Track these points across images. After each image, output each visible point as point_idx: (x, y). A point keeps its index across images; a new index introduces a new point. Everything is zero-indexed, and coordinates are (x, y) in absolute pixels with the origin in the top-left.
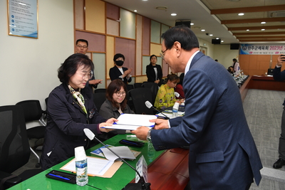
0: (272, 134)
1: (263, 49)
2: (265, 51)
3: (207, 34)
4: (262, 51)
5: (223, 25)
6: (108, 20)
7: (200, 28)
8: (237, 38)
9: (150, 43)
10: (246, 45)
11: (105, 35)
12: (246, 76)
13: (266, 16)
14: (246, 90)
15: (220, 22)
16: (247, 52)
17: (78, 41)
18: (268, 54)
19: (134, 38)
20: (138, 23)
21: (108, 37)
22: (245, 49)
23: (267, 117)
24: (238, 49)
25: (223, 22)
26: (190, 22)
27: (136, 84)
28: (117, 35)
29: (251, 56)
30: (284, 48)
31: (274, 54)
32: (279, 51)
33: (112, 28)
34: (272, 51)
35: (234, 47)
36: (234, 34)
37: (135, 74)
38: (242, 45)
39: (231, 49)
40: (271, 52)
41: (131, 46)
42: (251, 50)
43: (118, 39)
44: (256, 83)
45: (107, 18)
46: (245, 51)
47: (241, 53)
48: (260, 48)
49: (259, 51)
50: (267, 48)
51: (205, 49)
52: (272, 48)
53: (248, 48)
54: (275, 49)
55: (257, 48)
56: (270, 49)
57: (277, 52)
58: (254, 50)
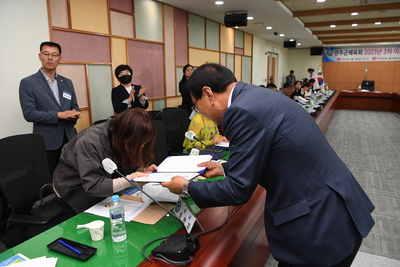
0: (367, 182)
1: (355, 53)
2: (359, 56)
3: (276, 34)
4: (354, 56)
5: (297, 19)
6: (112, 13)
7: (264, 25)
8: (319, 38)
9: (188, 47)
10: (332, 48)
11: (109, 37)
12: (331, 93)
13: (358, 3)
14: (332, 111)
15: (291, 14)
16: (334, 58)
17: (43, 44)
18: (362, 60)
19: (161, 41)
20: (166, 18)
21: (113, 40)
22: (331, 55)
23: (360, 153)
25: (296, 14)
26: (246, 15)
27: (166, 109)
28: (132, 36)
29: (339, 64)
30: (383, 51)
31: (370, 60)
32: (376, 56)
33: (121, 25)
34: (367, 56)
35: (316, 51)
36: (314, 33)
37: (165, 94)
38: (326, 48)
39: (312, 54)
40: (366, 58)
41: (157, 53)
42: (339, 56)
43: (133, 42)
44: (345, 101)
45: (110, 9)
46: (330, 58)
47: (326, 60)
48: (351, 52)
49: (349, 56)
50: (360, 52)
51: (275, 56)
52: (367, 52)
53: (334, 53)
54: (371, 54)
55: (347, 52)
56: (365, 54)
57: (375, 58)
58: (343, 55)
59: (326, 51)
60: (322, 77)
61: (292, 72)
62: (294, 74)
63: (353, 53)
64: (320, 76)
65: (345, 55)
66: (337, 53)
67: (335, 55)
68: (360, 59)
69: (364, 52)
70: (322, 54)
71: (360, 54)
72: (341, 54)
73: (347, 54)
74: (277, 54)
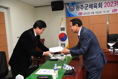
1: (96, 7)
2: (99, 9)
4: (95, 10)
16: (76, 13)
18: (103, 13)
31: (111, 12)
32: (117, 7)
34: (107, 9)
38: (68, 4)
39: (53, 10)
40: (106, 10)
42: (80, 11)
46: (72, 13)
47: (68, 15)
48: (91, 6)
49: (90, 10)
50: (100, 6)
53: (75, 8)
54: (111, 6)
55: (88, 6)
56: (105, 7)
57: (115, 10)
58: (84, 9)
59: (68, 7)
60: (65, 32)
63: (93, 7)
64: (63, 32)
65: (85, 9)
66: (78, 8)
67: (77, 10)
68: (100, 13)
69: (103, 5)
70: (64, 9)
71: (100, 7)
72: (82, 8)
73: (88, 8)
74: (7, 8)
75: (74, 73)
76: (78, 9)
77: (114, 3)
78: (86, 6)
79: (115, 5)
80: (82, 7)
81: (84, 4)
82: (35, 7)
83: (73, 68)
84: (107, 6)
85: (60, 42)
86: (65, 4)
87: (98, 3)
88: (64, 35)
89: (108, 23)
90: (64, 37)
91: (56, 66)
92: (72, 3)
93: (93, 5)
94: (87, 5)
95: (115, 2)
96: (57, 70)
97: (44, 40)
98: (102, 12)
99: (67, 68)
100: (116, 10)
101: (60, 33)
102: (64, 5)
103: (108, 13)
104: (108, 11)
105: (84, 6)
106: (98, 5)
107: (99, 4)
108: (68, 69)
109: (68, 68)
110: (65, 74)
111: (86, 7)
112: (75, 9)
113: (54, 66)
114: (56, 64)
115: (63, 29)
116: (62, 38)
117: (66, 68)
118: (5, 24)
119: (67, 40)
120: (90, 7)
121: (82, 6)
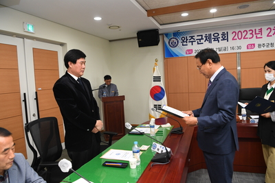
1: (217, 39)
2: (223, 44)
4: (215, 45)
10: (177, 34)
16: (181, 50)
18: (230, 51)
24: (156, 43)
30: (265, 32)
31: (244, 49)
32: (254, 41)
34: (238, 43)
35: (147, 38)
38: (167, 35)
39: (141, 45)
42: (189, 46)
46: (174, 50)
47: (168, 54)
48: (208, 39)
49: (206, 45)
50: (225, 37)
52: (238, 36)
53: (180, 41)
54: (244, 38)
55: (202, 39)
56: (233, 39)
57: (251, 45)
58: (195, 43)
59: (167, 40)
60: (161, 84)
61: (107, 78)
62: (112, 82)
63: (212, 40)
64: (157, 84)
65: (198, 44)
66: (184, 41)
67: (183, 45)
68: (225, 50)
69: (231, 36)
70: (160, 44)
71: (224, 39)
72: (192, 42)
73: (202, 41)
74: (62, 44)
75: (169, 159)
76: (184, 43)
77: (249, 33)
78: (200, 37)
79: (251, 36)
80: (192, 40)
81: (196, 35)
82: (110, 41)
83: (169, 150)
84: (236, 37)
85: (152, 102)
86: (162, 34)
87: (220, 33)
88: (160, 90)
89: (239, 68)
90: (160, 93)
91: (136, 146)
92: (173, 33)
93: (213, 37)
94: (202, 36)
95: (251, 32)
96: (137, 152)
97: (123, 98)
98: (229, 49)
99: (158, 149)
100: (254, 45)
101: (153, 86)
102: (161, 37)
103: (239, 51)
104: (239, 48)
105: (196, 38)
106: (220, 36)
107: (223, 34)
108: (160, 152)
109: (160, 149)
110: (153, 161)
111: (200, 40)
112: (180, 44)
113: (134, 145)
114: (136, 143)
115: (157, 79)
116: (156, 94)
117: (156, 150)
118: (58, 70)
119: (165, 98)
120: (206, 39)
121: (192, 37)
